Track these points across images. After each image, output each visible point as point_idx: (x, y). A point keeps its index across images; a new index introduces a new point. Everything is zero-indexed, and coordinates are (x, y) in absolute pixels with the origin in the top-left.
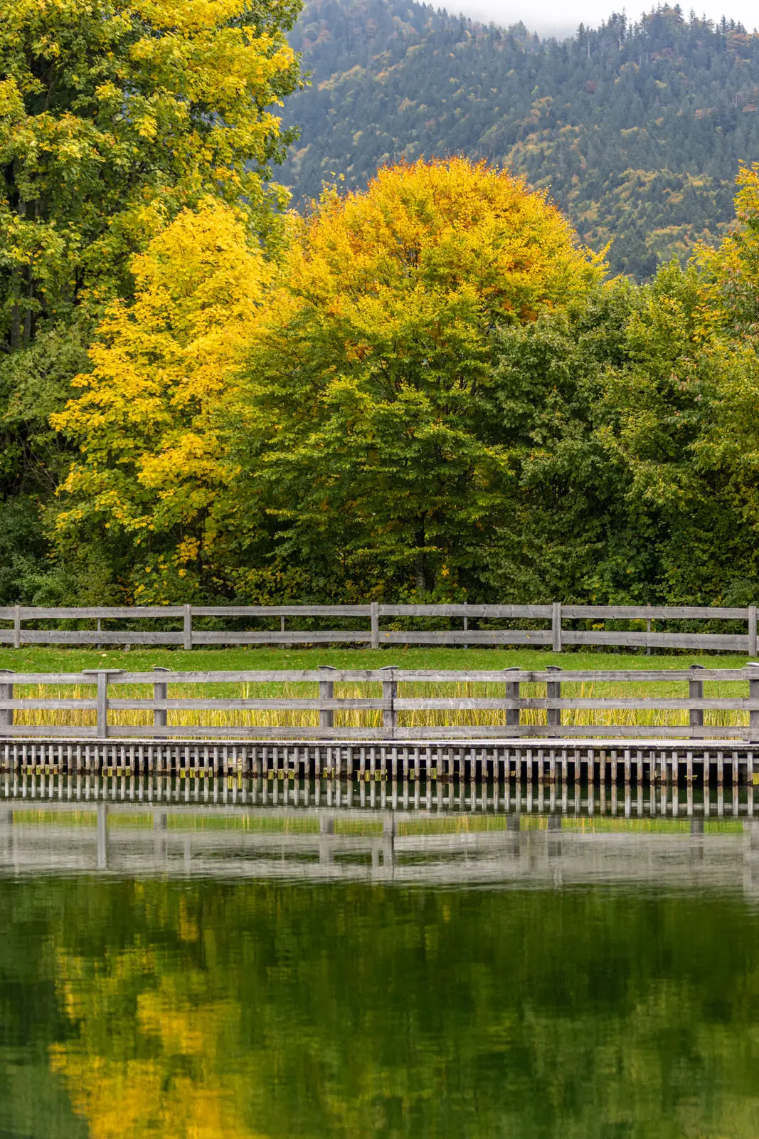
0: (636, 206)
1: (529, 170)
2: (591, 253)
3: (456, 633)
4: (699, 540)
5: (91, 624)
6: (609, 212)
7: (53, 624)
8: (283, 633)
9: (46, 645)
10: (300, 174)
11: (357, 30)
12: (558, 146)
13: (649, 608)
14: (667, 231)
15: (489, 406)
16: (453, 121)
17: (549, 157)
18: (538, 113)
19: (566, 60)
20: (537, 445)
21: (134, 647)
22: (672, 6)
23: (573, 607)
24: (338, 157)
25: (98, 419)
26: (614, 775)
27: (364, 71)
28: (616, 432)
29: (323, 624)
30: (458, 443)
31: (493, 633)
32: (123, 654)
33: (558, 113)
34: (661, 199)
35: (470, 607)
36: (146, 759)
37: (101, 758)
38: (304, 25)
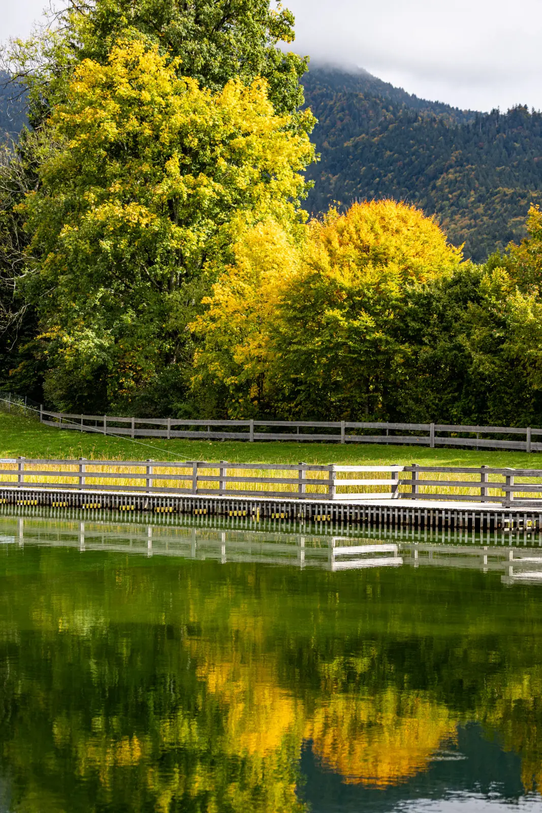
0: (503, 206)
1: (449, 187)
2: (454, 248)
3: (382, 437)
4: (506, 393)
5: (205, 428)
6: (489, 209)
7: (187, 427)
8: (298, 435)
9: (183, 438)
10: (334, 189)
11: (364, 116)
12: (464, 176)
13: (478, 427)
14: (518, 219)
15: (402, 325)
16: (411, 162)
17: (460, 181)
18: (454, 159)
19: (469, 132)
20: (426, 344)
21: (226, 440)
22: (523, 105)
23: (441, 426)
24: (354, 180)
25: (212, 326)
26: (437, 523)
27: (367, 137)
28: (468, 335)
29: (319, 431)
30: (387, 342)
31: (401, 437)
32: (219, 443)
33: (464, 159)
34: (516, 203)
35: (390, 424)
36: (213, 506)
37: (192, 505)
38: (337, 113)
